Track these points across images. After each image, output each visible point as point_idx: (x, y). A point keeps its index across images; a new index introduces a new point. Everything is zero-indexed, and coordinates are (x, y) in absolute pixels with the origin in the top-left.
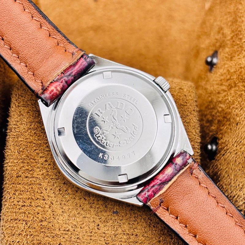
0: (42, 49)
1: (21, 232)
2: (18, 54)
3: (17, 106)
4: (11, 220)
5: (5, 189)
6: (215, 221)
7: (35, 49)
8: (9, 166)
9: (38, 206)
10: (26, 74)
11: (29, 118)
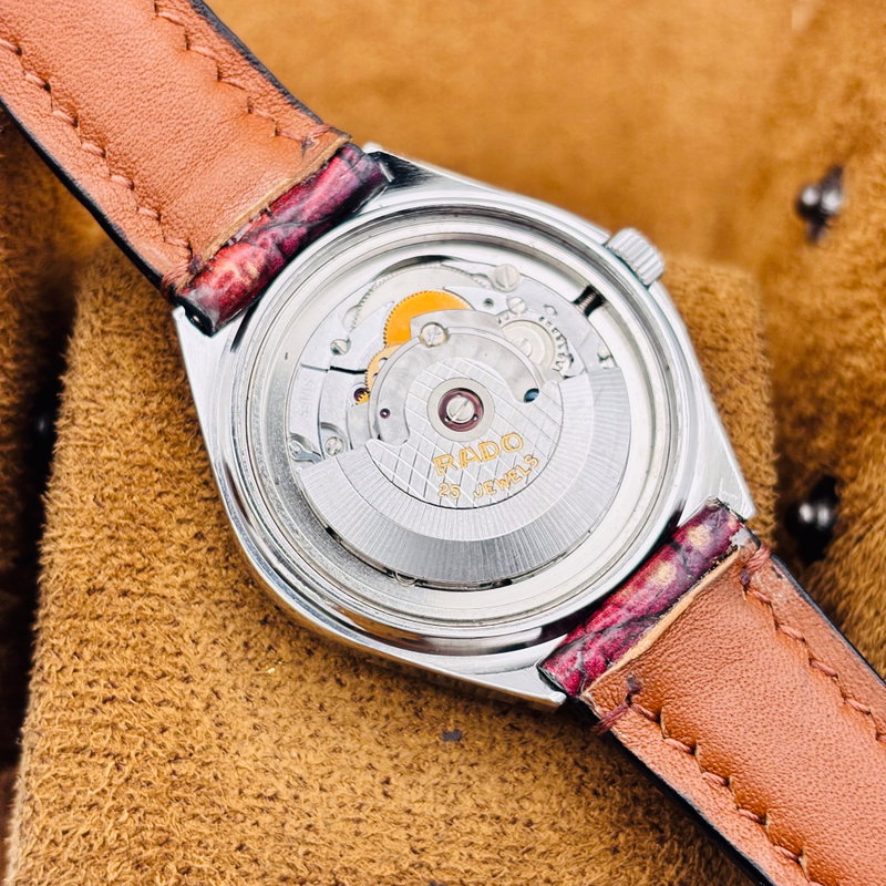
0: (192, 126)
1: (96, 799)
2: (102, 142)
3: (97, 330)
4: (63, 750)
5: (41, 638)
6: (836, 763)
7: (163, 124)
8: (62, 552)
9: (164, 700)
10: (129, 215)
11: (141, 377)
